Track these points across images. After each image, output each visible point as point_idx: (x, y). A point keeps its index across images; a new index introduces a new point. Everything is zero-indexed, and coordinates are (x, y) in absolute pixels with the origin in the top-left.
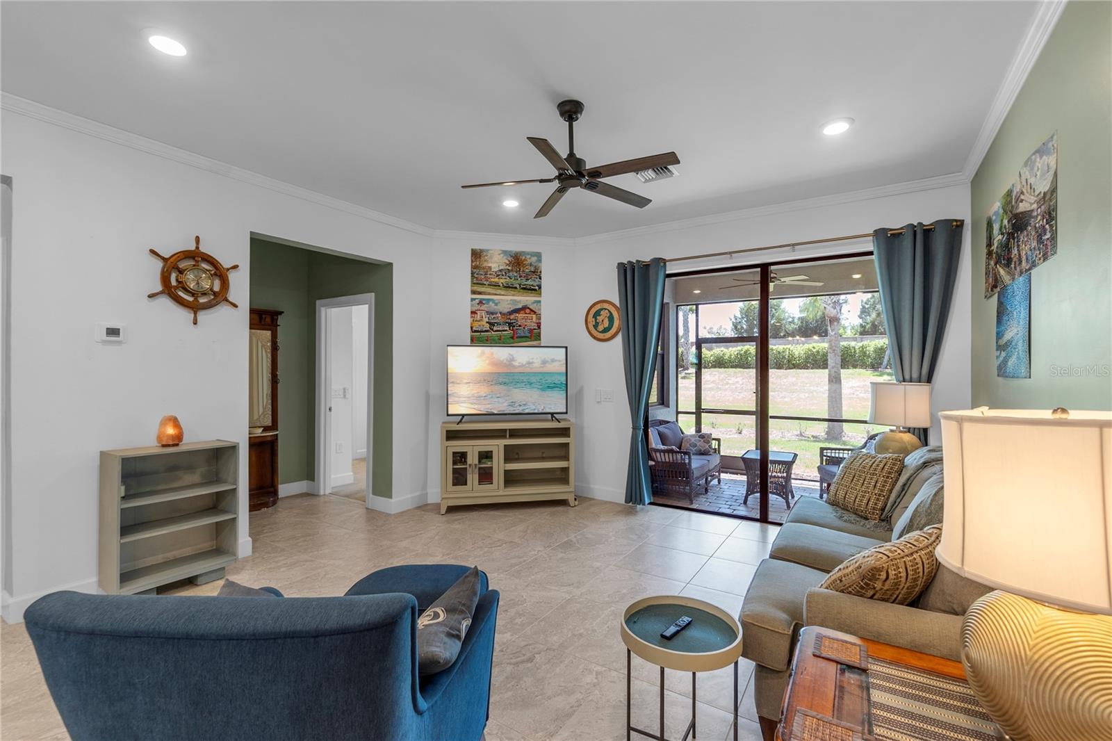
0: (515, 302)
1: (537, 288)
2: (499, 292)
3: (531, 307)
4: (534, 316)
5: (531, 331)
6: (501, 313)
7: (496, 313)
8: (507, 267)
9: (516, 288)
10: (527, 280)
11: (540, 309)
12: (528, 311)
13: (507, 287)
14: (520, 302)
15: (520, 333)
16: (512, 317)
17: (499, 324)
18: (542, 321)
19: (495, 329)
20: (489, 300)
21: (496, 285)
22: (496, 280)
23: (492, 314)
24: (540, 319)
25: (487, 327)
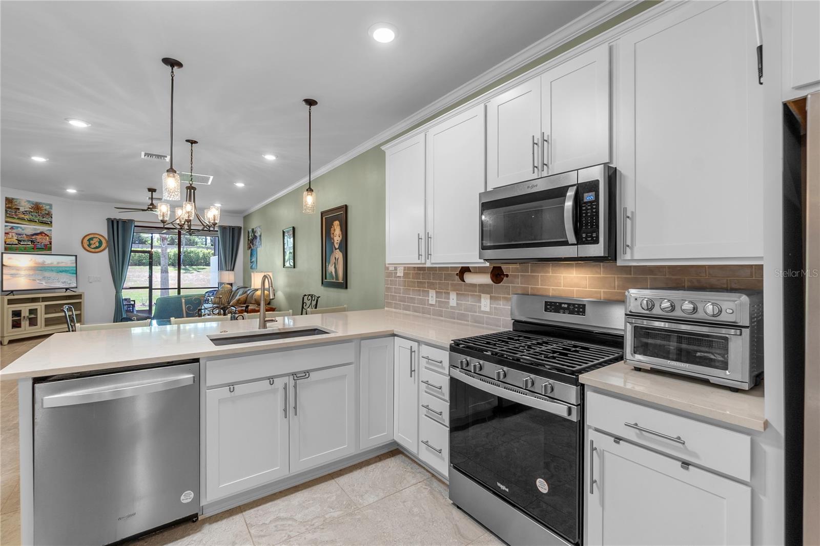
0: (35, 229)
1: (49, 223)
2: (25, 223)
3: (45, 233)
4: (48, 237)
5: (46, 245)
6: (26, 235)
7: (23, 235)
8: (31, 210)
9: (36, 222)
10: (43, 218)
11: (51, 234)
12: (43, 235)
13: (30, 221)
14: (39, 229)
15: (38, 246)
16: (33, 237)
17: (24, 241)
18: (53, 241)
19: (22, 243)
20: (18, 227)
21: (23, 219)
22: (23, 216)
23: (20, 235)
24: (51, 239)
25: (16, 242)
